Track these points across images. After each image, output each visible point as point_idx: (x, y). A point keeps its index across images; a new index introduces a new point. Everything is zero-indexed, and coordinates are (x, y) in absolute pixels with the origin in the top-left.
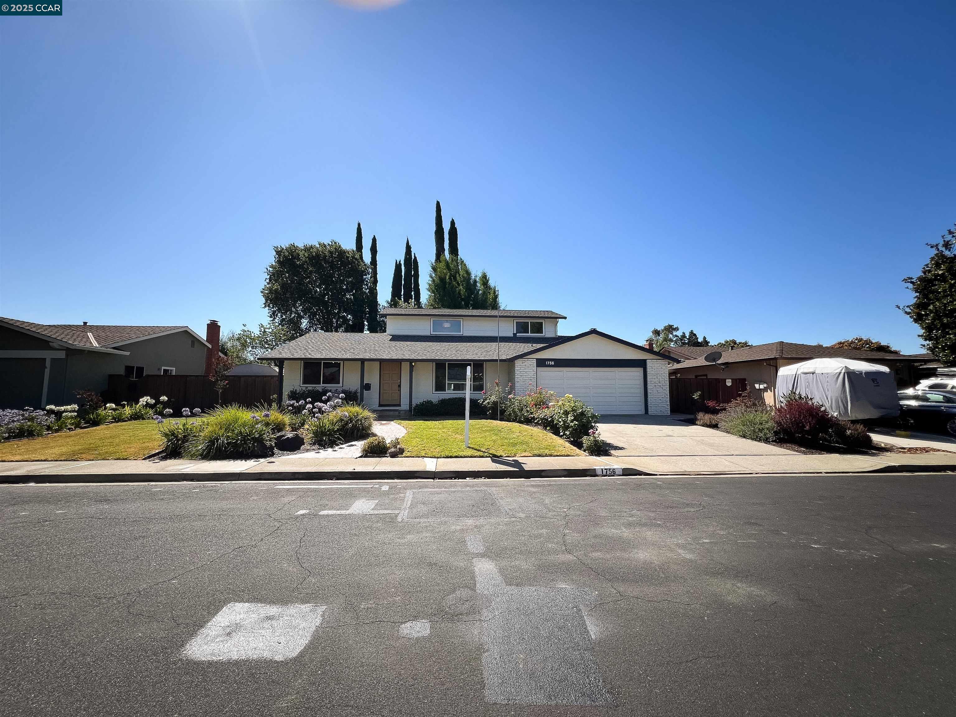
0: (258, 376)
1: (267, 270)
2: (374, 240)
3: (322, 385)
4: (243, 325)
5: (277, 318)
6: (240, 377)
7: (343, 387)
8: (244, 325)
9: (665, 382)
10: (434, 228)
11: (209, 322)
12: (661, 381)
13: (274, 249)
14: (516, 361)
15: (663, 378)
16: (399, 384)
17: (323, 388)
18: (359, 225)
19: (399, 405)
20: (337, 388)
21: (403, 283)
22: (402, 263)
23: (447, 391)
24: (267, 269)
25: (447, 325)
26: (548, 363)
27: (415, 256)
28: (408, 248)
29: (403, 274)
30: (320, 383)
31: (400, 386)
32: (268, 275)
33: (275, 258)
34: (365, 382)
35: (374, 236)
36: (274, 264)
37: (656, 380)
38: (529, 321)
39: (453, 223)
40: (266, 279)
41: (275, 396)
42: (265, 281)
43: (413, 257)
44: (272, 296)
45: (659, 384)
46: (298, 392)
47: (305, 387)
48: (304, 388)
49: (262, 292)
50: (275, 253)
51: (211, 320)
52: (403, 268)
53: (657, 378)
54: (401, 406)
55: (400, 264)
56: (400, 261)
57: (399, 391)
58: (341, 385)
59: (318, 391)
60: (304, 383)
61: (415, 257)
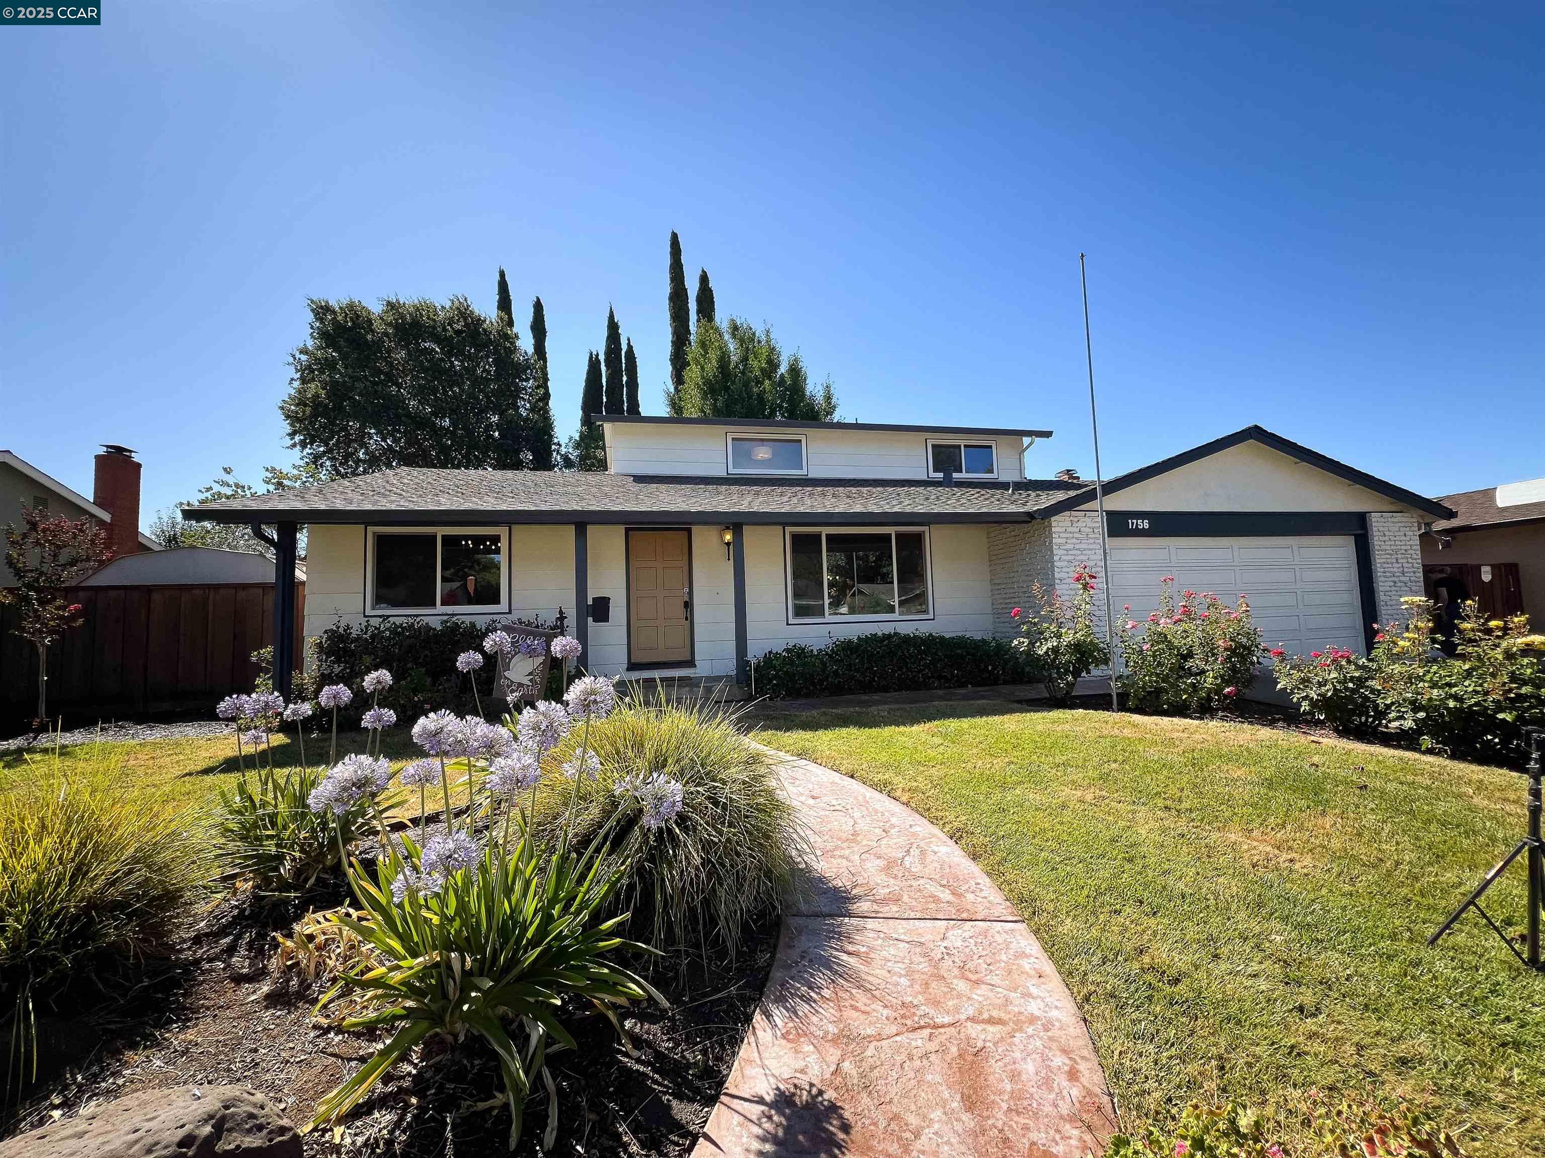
0: (217, 587)
1: (295, 359)
2: (538, 307)
3: (440, 608)
4: (225, 469)
5: (324, 472)
6: (149, 590)
7: (510, 612)
8: (227, 471)
9: (1414, 572)
10: (666, 289)
11: (102, 451)
12: (1406, 570)
13: (309, 305)
14: (1053, 519)
15: (1410, 561)
16: (686, 599)
17: (445, 618)
18: (502, 274)
19: (691, 663)
20: (495, 617)
21: (605, 400)
22: (602, 358)
23: (828, 618)
24: (294, 356)
25: (763, 453)
26: (1133, 524)
27: (629, 344)
28: (613, 328)
29: (604, 384)
30: (434, 604)
31: (688, 605)
32: (297, 371)
33: (312, 328)
34: (592, 594)
35: (538, 299)
36: (310, 344)
37: (1396, 569)
38: (961, 441)
39: (704, 279)
40: (292, 379)
41: (267, 652)
42: (290, 383)
43: (624, 347)
44: (304, 412)
45: (1402, 579)
46: (354, 633)
47: (380, 616)
48: (375, 622)
49: (282, 408)
50: (312, 315)
51: (108, 447)
52: (603, 368)
53: (1397, 562)
54: (695, 666)
55: (599, 362)
56: (597, 355)
57: (687, 619)
58: (503, 606)
59: (428, 628)
60: (379, 599)
61: (630, 348)
